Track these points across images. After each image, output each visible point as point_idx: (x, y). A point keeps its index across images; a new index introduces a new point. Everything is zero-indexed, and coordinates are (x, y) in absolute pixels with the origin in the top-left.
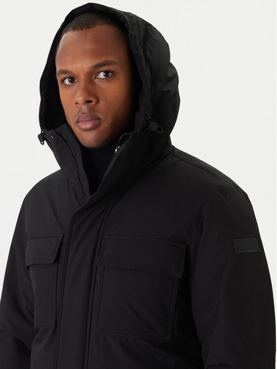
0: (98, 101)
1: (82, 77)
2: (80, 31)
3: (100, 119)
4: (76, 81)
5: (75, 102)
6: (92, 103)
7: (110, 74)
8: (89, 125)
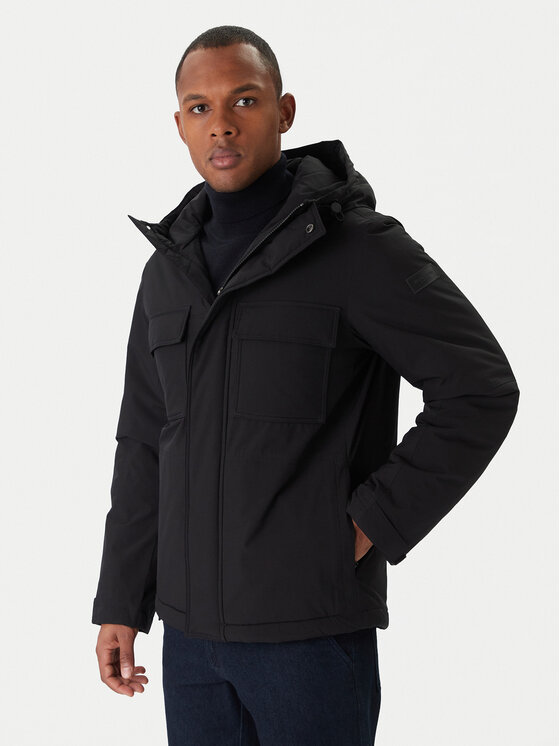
0: (239, 133)
1: (218, 103)
2: (215, 49)
3: (239, 155)
4: (206, 109)
5: (210, 133)
6: (231, 136)
7: (251, 102)
8: (226, 163)
